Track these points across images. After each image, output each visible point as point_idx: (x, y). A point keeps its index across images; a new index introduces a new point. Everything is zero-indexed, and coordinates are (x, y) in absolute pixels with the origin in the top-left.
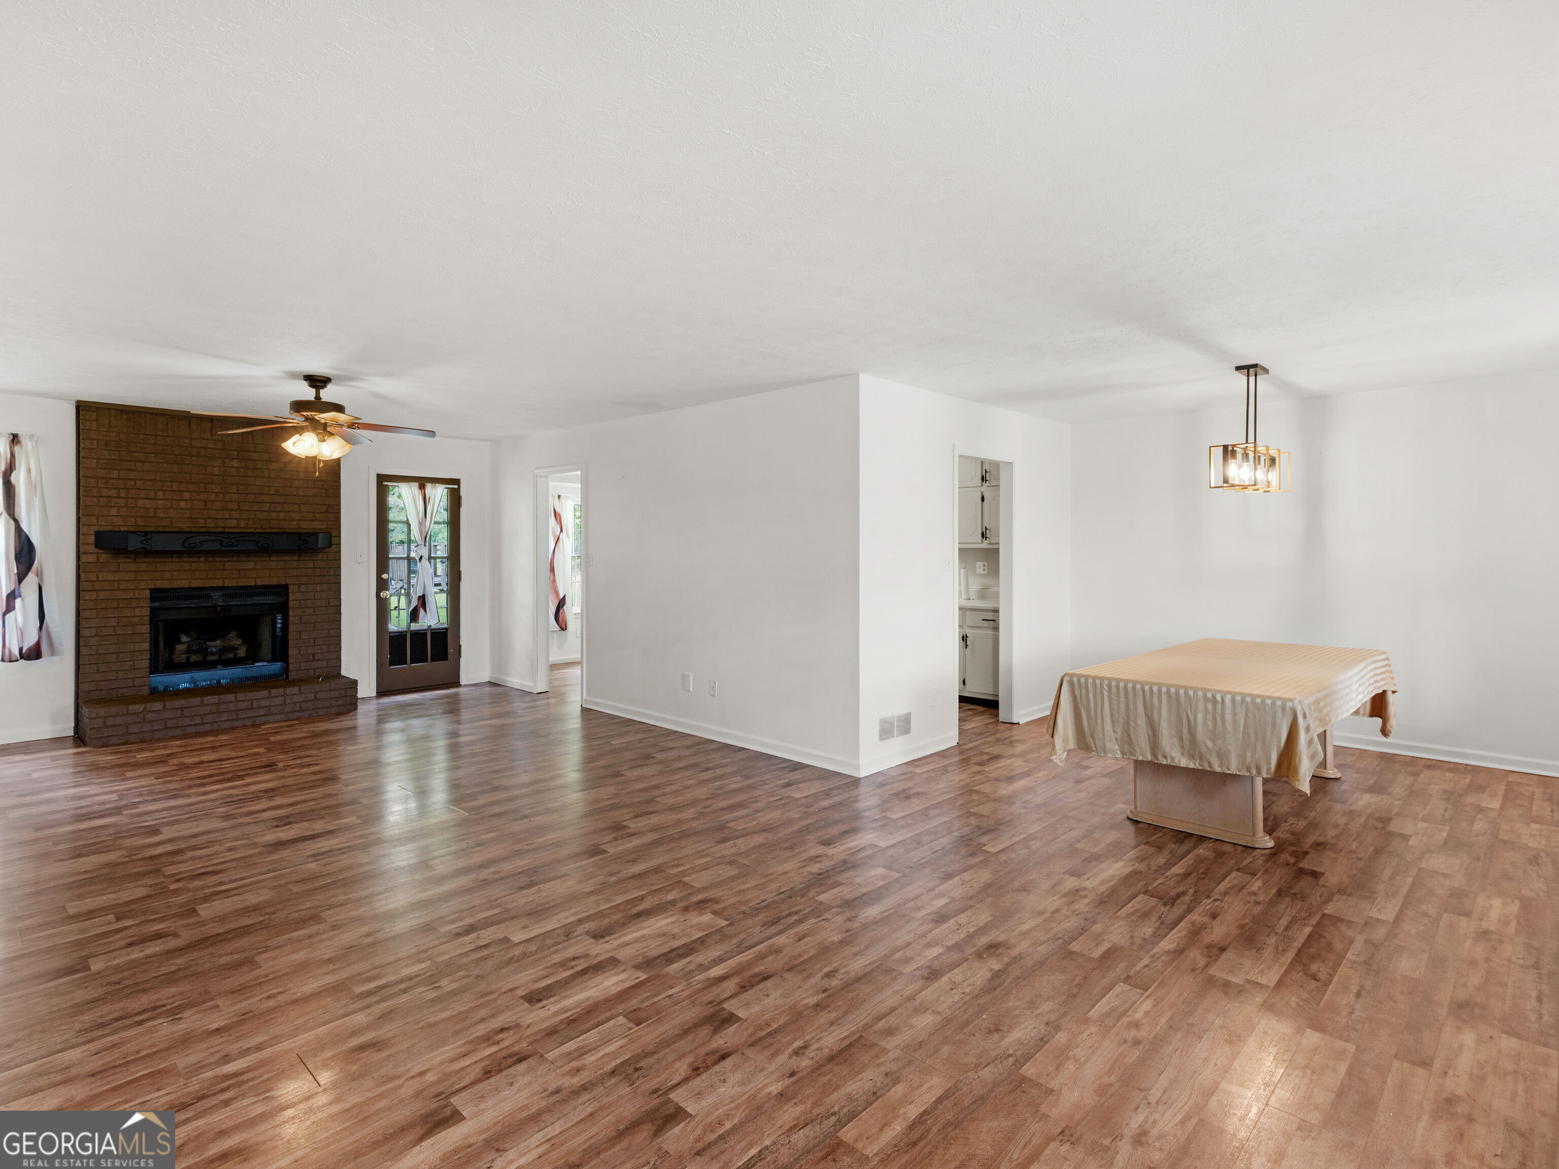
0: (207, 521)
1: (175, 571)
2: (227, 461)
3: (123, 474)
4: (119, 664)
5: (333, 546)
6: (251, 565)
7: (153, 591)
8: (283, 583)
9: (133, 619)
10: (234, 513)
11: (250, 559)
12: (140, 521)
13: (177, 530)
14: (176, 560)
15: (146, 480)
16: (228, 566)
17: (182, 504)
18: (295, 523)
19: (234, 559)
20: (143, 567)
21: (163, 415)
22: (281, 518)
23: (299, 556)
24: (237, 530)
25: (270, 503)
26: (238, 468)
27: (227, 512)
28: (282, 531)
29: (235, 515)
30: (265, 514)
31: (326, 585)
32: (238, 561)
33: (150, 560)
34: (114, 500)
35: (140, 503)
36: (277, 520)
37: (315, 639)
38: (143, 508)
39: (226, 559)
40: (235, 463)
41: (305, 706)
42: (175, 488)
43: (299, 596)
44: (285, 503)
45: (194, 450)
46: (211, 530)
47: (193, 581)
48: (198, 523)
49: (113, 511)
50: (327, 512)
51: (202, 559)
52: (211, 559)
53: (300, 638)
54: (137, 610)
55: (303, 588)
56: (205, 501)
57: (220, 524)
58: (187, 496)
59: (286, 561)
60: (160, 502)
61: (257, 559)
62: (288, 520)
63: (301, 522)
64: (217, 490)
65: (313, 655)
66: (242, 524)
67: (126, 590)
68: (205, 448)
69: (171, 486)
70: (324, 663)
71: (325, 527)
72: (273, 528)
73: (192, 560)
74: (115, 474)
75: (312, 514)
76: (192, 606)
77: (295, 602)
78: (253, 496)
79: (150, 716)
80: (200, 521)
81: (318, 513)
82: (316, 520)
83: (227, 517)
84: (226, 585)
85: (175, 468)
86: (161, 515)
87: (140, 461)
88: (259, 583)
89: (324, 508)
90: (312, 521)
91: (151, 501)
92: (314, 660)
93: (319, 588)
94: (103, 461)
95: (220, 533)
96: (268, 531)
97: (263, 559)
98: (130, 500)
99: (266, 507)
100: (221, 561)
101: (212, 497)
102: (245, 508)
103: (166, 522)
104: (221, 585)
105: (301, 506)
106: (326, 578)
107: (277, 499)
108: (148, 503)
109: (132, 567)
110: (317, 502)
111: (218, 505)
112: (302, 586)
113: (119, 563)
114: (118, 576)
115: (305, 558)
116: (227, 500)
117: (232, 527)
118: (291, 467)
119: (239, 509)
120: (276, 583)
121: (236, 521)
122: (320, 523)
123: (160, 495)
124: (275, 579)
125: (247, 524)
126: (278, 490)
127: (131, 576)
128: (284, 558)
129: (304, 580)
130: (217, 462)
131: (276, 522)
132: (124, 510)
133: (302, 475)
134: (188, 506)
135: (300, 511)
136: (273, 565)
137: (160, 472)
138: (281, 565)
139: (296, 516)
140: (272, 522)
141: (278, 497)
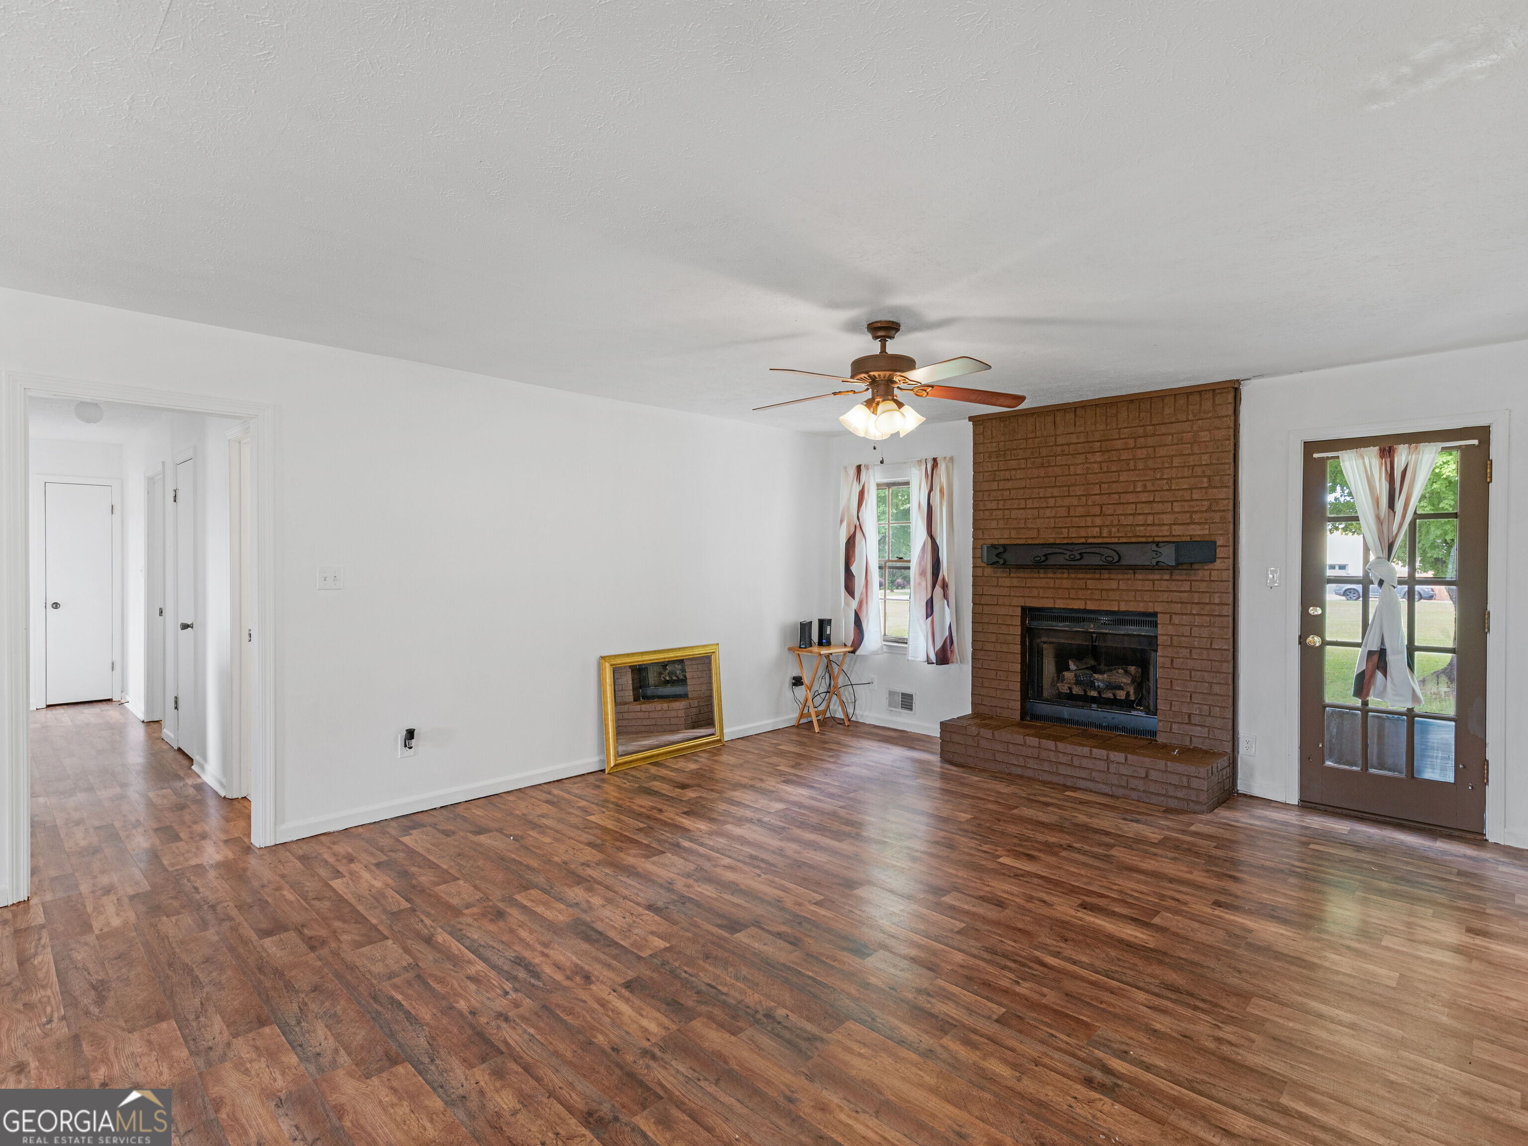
0: (1071, 530)
1: (1041, 588)
2: (1089, 456)
3: (1002, 485)
5: (1218, 561)
6: (1114, 585)
7: (1024, 609)
8: (1151, 610)
9: (1007, 637)
10: (1096, 519)
11: (1112, 576)
12: (1013, 534)
14: (1042, 575)
15: (1019, 489)
16: (1091, 584)
17: (1048, 512)
18: (1166, 528)
19: (1097, 576)
20: (1015, 582)
22: (1149, 522)
23: (1171, 575)
24: (1100, 541)
25: (1136, 503)
26: (1100, 462)
27: (1089, 519)
28: (1150, 540)
29: (1098, 521)
30: (1131, 518)
31: (1208, 618)
32: (1099, 579)
33: (1022, 575)
34: (995, 513)
35: (1014, 514)
36: (1143, 525)
37: (1192, 693)
38: (1016, 519)
39: (1089, 576)
40: (1098, 457)
41: (1134, 783)
42: (1041, 495)
43: (1171, 630)
44: (1153, 501)
45: (1059, 449)
46: (1073, 541)
47: (1057, 601)
48: (1062, 533)
49: (994, 524)
50: (1210, 510)
51: (1066, 575)
52: (1073, 576)
53: (1171, 689)
54: (1011, 628)
55: (1176, 619)
56: (1069, 507)
57: (1083, 533)
58: (1051, 502)
59: (1153, 580)
60: (1028, 511)
61: (1120, 576)
62: (1159, 525)
63: (1174, 527)
64: (1079, 493)
65: (1189, 716)
66: (1105, 533)
67: (1004, 605)
68: (1068, 444)
69: (1039, 493)
70: (1204, 732)
71: (1207, 532)
72: (1140, 536)
74: (995, 486)
75: (1188, 515)
76: (1067, 629)
77: (1165, 638)
78: (1116, 496)
80: (1063, 530)
81: (1196, 512)
82: (1195, 523)
83: (1089, 524)
84: (1088, 608)
85: (1042, 472)
86: (1030, 526)
87: (1014, 469)
88: (1123, 608)
90: (1189, 524)
91: (1022, 511)
92: (1189, 723)
93: (1198, 620)
94: (987, 474)
95: (1083, 544)
96: (1133, 540)
97: (1126, 576)
98: (1006, 512)
99: (1130, 509)
100: (1083, 579)
101: (1075, 501)
102: (1108, 512)
103: (1034, 534)
104: (1082, 607)
105: (1175, 504)
106: (1208, 607)
107: (1144, 497)
108: (1021, 514)
109: (1007, 582)
110: (1195, 496)
111: (1080, 511)
112: (1174, 616)
113: (998, 578)
114: (996, 591)
115: (1179, 578)
116: (1090, 503)
117: (1095, 537)
118: (1162, 452)
119: (1102, 514)
120: (1142, 610)
121: (1098, 529)
122: (1199, 527)
123: (1030, 504)
124: (1141, 604)
125: (1110, 532)
126: (1145, 486)
127: (1005, 591)
128: (1151, 577)
129: (1178, 607)
130: (1081, 459)
131: (1142, 528)
132: (1001, 522)
133: (1176, 462)
134: (1053, 514)
135: (1172, 512)
136: (1139, 585)
137: (1030, 479)
138: (1148, 586)
139: (1167, 519)
140: (1138, 529)
141: (1146, 494)
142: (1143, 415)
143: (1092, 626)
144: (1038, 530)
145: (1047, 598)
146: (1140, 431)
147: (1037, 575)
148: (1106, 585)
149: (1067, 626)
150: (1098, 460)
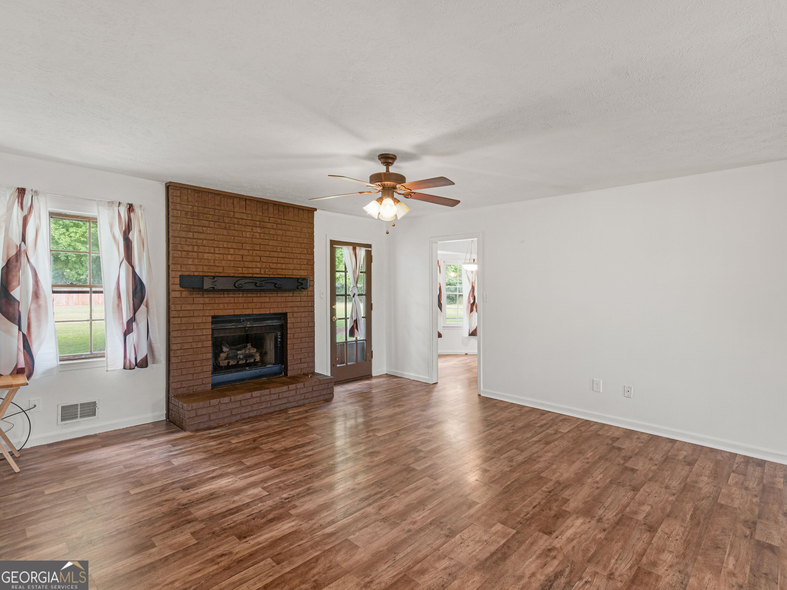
0: (243, 269)
1: (226, 303)
2: (254, 228)
3: (196, 235)
4: (194, 369)
5: (310, 287)
6: (267, 300)
7: (213, 317)
8: (285, 312)
9: (201, 337)
10: (258, 264)
11: (267, 295)
12: (206, 269)
13: (227, 275)
14: (226, 296)
15: (209, 240)
16: (255, 300)
17: (229, 257)
18: (291, 271)
19: (259, 295)
20: (207, 300)
21: (219, 195)
22: (283, 268)
23: (293, 294)
24: (260, 276)
25: (277, 257)
26: (260, 233)
27: (254, 263)
28: (284, 276)
29: (259, 265)
30: (275, 265)
31: (307, 313)
32: (260, 297)
33: (212, 296)
34: (191, 254)
35: (206, 256)
36: (280, 269)
37: (301, 348)
38: (207, 259)
39: (254, 295)
40: (258, 230)
42: (225, 246)
43: (293, 320)
44: (285, 257)
45: (236, 220)
46: (245, 275)
47: (235, 311)
48: (238, 270)
49: (190, 261)
50: (307, 264)
51: (241, 295)
52: (245, 295)
53: (293, 349)
54: (204, 330)
56: (242, 256)
57: (250, 271)
58: (232, 251)
59: (286, 296)
60: (217, 255)
61: (270, 295)
62: (287, 269)
63: (294, 271)
64: (248, 248)
65: (301, 360)
66: (262, 272)
67: (199, 316)
68: (242, 219)
69: (223, 245)
70: (307, 365)
71: (306, 274)
72: (279, 275)
73: (235, 296)
74: (190, 235)
75: (299, 266)
76: (233, 327)
77: (291, 324)
78: (268, 252)
79: (223, 407)
80: (239, 269)
81: (302, 265)
82: (302, 270)
83: (254, 266)
84: (253, 313)
85: (225, 232)
86: (218, 265)
87: (206, 227)
88: (272, 312)
89: (306, 262)
90: (299, 270)
91: (212, 255)
92: (301, 363)
93: (303, 315)
94: (184, 226)
95: (250, 277)
96: (276, 276)
98: (199, 254)
99: (275, 260)
100: (251, 297)
101: (246, 253)
102: (264, 261)
103: (220, 270)
104: (251, 313)
105: (294, 260)
106: (307, 308)
107: (281, 255)
108: (210, 256)
109: (201, 300)
110: (302, 257)
111: (249, 258)
112: (294, 314)
113: (193, 298)
114: (193, 307)
115: (297, 295)
116: (254, 255)
117: (257, 274)
118: (289, 233)
119: (260, 261)
120: (281, 312)
121: (259, 269)
122: (303, 272)
123: (217, 250)
124: (280, 309)
125: (265, 272)
126: (281, 249)
127: (201, 307)
128: (284, 295)
129: (296, 309)
130: (249, 229)
131: (281, 270)
132: (196, 260)
133: (294, 239)
134: (233, 259)
135: (293, 263)
136: (279, 299)
137: (217, 235)
138: (283, 299)
139: (291, 267)
140: (278, 270)
141: (282, 253)
142: (280, 213)
143: (248, 323)
144: (223, 267)
145: (230, 309)
146: (279, 221)
147: (223, 296)
148: (263, 300)
149: (233, 325)
150: (259, 231)
